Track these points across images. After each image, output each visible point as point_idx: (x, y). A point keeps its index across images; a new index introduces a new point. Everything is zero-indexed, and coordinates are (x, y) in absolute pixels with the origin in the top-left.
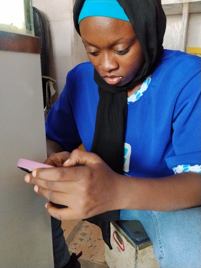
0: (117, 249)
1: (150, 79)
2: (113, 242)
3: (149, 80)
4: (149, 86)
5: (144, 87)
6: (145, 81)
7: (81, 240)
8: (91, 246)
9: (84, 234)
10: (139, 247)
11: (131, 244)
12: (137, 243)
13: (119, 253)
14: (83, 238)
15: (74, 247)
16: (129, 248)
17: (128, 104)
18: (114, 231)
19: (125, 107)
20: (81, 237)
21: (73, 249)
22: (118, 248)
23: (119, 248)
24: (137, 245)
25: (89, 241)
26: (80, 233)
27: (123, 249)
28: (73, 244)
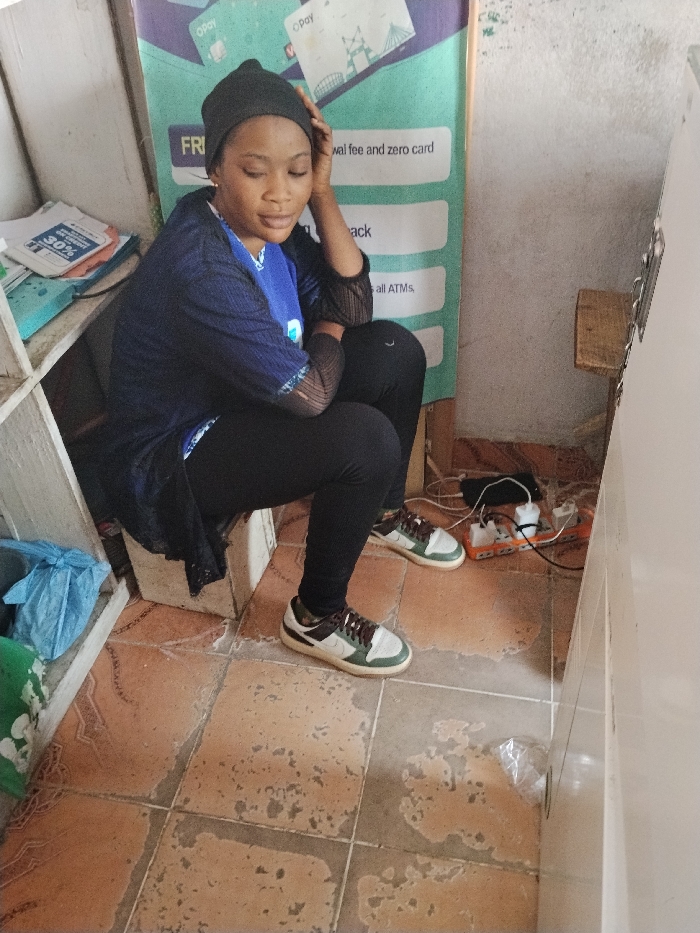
7: (295, 811)
8: (317, 779)
9: (274, 808)
14: (287, 809)
15: (323, 825)
20: (284, 815)
21: (332, 826)
25: (299, 788)
26: (271, 822)
28: (315, 831)
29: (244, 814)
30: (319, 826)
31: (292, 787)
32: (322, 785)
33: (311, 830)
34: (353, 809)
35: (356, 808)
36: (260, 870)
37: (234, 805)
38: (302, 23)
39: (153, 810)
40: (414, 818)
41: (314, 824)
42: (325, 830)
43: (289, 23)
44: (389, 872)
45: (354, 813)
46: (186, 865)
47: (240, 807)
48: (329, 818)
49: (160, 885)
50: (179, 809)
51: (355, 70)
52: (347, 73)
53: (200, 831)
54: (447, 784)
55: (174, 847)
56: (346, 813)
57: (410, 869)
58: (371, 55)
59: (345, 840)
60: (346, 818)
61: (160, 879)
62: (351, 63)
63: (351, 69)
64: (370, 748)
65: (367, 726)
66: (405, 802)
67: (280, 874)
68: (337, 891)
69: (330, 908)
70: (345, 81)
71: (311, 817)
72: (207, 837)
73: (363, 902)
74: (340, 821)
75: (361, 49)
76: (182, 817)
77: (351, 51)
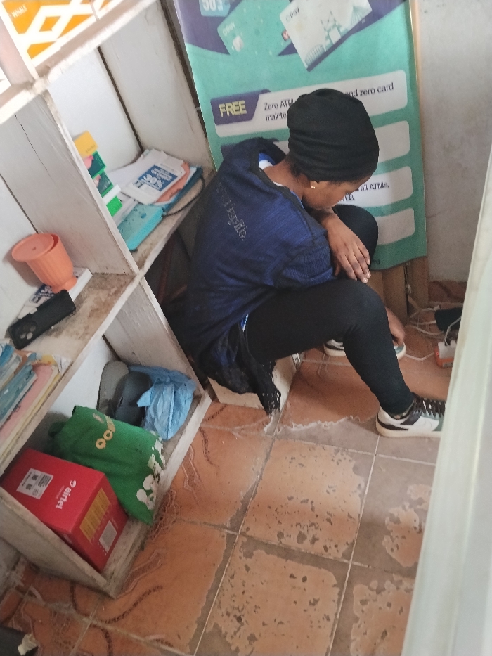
7: (314, 540)
8: (329, 520)
9: (301, 538)
14: (309, 538)
15: (332, 551)
20: (307, 542)
25: (317, 525)
26: (300, 546)
28: (327, 554)
29: (283, 540)
30: (329, 551)
31: (312, 524)
32: (332, 524)
33: (325, 552)
34: (352, 541)
35: (354, 541)
36: (292, 576)
37: (276, 533)
38: (291, 15)
39: (228, 534)
40: (392, 550)
41: (326, 549)
42: (333, 554)
43: (283, 16)
44: (374, 584)
45: (352, 544)
46: (248, 569)
47: (280, 535)
48: (336, 546)
49: (232, 581)
50: (243, 534)
51: (331, 42)
52: (326, 44)
53: (256, 549)
54: (415, 528)
55: (240, 558)
56: (347, 543)
57: (388, 583)
58: (342, 30)
59: (346, 561)
60: (347, 546)
61: (232, 577)
62: (328, 37)
63: (328, 42)
64: (364, 501)
65: (363, 486)
66: (386, 539)
67: (305, 579)
68: (340, 594)
69: (336, 604)
70: (325, 50)
71: (324, 544)
72: (260, 553)
73: (356, 601)
74: (343, 548)
75: (334, 26)
76: (245, 539)
77: (327, 29)
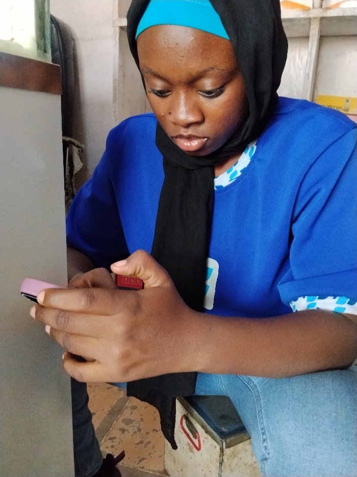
0: (187, 447)
1: (255, 147)
2: (180, 435)
3: (253, 148)
4: (253, 159)
5: (244, 160)
6: (246, 151)
7: (123, 431)
8: (141, 442)
9: (128, 422)
10: (226, 443)
11: (213, 437)
12: (223, 435)
13: (191, 454)
14: (126, 427)
15: (109, 443)
16: (209, 444)
17: (215, 189)
18: (183, 414)
19: (210, 194)
20: (123, 425)
21: (107, 447)
22: (189, 444)
23: (191, 444)
24: (222, 439)
25: (138, 433)
26: (120, 420)
27: (198, 446)
28: (107, 439)
29: (129, 409)
30: (110, 441)
31: (139, 430)
33: (109, 437)
41: (112, 439)
